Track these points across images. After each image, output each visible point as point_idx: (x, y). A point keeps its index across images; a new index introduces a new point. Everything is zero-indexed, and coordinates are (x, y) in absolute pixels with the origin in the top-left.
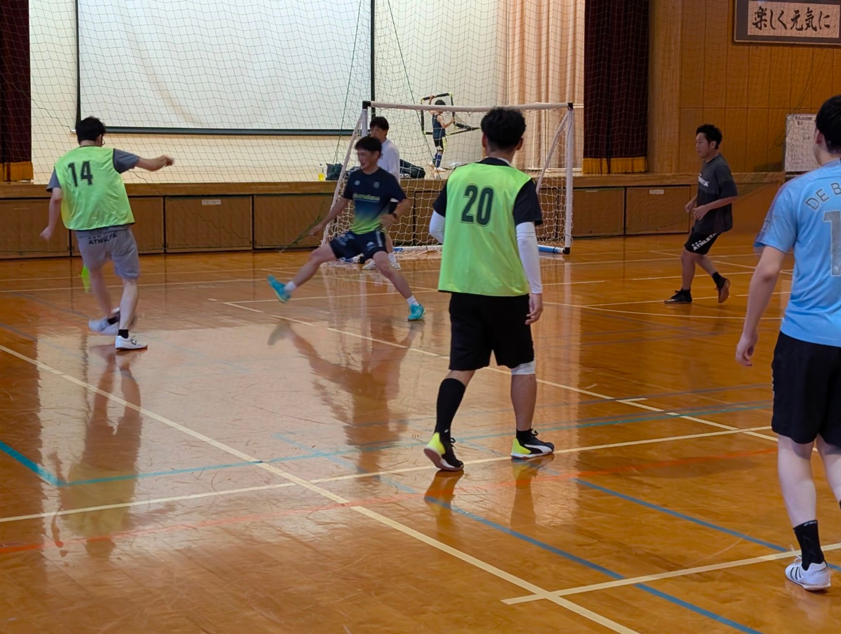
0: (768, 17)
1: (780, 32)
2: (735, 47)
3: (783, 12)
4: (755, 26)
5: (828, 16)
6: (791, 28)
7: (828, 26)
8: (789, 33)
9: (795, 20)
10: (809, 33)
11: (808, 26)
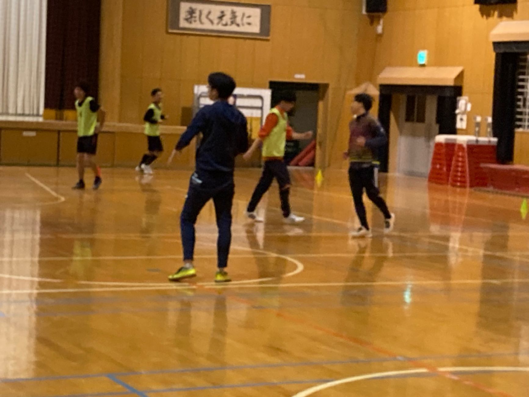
0: (197, 14)
1: (207, 26)
2: (169, 36)
3: (209, 13)
4: (185, 22)
5: (249, 17)
6: (218, 24)
7: (249, 24)
8: (215, 27)
9: (221, 18)
10: (234, 28)
11: (232, 23)
